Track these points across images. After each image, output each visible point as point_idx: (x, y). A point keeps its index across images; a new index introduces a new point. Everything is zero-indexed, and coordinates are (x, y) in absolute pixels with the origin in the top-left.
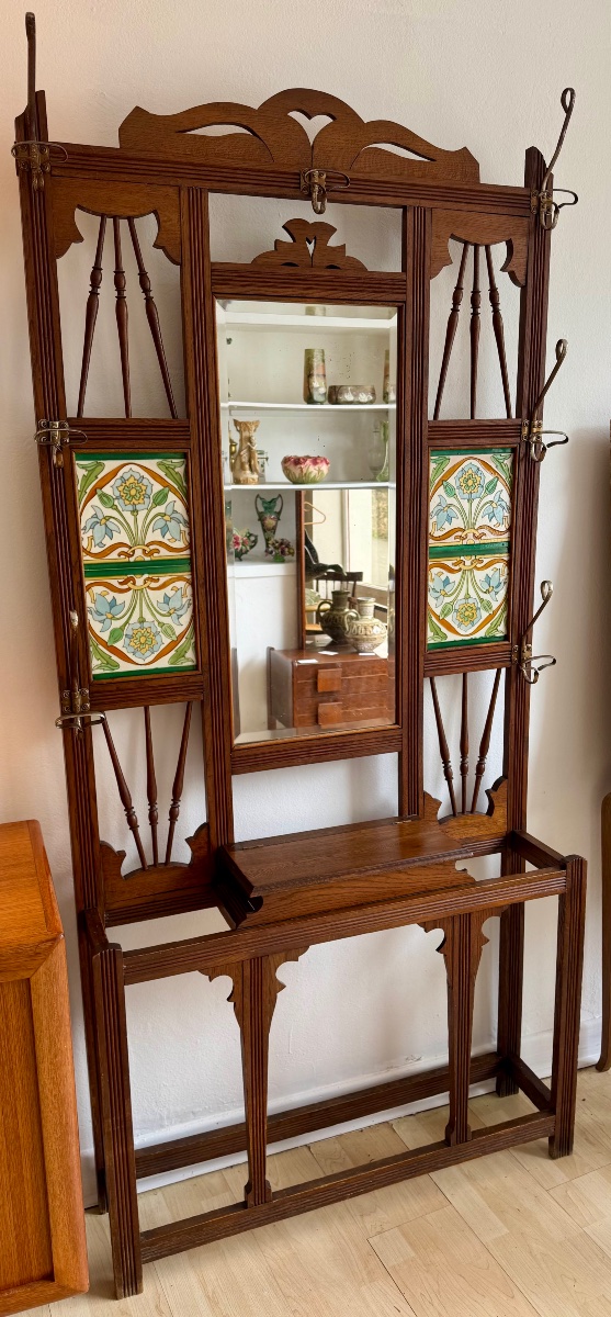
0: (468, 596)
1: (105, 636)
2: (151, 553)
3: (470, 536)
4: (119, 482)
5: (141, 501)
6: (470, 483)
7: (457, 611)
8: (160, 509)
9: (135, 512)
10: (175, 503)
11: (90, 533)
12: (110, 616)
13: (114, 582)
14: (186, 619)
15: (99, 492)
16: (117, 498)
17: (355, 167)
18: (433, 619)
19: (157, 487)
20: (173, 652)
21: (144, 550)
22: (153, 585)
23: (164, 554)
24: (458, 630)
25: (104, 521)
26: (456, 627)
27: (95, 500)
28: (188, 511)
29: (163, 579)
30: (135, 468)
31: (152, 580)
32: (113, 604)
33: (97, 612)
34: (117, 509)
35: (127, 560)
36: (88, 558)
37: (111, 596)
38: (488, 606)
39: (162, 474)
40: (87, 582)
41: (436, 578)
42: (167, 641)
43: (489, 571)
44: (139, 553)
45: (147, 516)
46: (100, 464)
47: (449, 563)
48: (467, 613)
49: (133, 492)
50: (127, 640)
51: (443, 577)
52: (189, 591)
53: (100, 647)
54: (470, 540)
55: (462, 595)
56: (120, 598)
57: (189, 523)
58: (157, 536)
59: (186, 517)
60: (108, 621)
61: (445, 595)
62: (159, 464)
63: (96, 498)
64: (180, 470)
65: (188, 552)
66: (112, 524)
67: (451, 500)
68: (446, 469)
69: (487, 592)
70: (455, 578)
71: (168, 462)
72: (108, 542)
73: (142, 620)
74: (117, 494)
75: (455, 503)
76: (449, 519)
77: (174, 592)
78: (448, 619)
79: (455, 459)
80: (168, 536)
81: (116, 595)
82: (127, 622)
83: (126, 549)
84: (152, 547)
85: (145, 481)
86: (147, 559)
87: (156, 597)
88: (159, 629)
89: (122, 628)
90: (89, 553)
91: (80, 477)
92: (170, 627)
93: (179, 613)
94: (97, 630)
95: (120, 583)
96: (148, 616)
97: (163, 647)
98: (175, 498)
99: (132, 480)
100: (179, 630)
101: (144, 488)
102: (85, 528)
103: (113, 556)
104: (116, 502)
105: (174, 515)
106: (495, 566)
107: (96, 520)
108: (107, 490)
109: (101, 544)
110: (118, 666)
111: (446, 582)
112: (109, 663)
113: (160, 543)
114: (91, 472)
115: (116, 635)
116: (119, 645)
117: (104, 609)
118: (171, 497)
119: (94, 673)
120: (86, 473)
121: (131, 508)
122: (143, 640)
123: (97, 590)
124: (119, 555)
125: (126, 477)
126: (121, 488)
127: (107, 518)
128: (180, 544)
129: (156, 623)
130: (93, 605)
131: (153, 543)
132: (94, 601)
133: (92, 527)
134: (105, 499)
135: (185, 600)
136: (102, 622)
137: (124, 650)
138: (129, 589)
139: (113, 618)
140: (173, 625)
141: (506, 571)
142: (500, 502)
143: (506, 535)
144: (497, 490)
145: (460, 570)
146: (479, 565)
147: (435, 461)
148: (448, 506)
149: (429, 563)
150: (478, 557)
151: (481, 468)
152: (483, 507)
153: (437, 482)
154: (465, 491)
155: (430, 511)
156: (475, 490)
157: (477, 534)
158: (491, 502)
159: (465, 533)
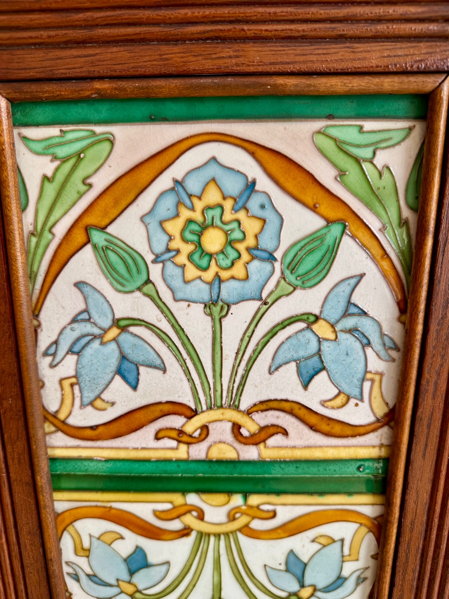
3: (222, 431)
6: (213, 241)
41: (98, 549)
68: (101, 182)
75: (151, 313)
141: (367, 544)
142: (350, 322)
143: (374, 438)
144: (338, 271)
145: (185, 532)
146: (257, 525)
147: (47, 149)
148: (122, 325)
149: (62, 502)
150: (254, 500)
151: (264, 183)
152: (272, 333)
153: (61, 230)
154: (192, 272)
155: (45, 341)
156: (238, 270)
157: (249, 427)
158: (311, 320)
159: (197, 421)
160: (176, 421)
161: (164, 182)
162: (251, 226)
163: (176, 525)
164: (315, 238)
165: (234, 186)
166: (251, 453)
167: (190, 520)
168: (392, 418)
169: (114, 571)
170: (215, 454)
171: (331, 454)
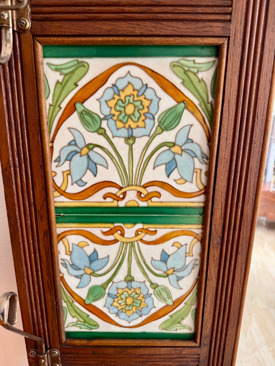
1: (83, 293)
2: (149, 197)
4: (110, 93)
5: (141, 124)
8: (168, 136)
9: (130, 139)
10: (192, 128)
11: (66, 166)
12: (89, 271)
13: (97, 230)
14: (188, 281)
15: (79, 107)
16: (106, 118)
19: (168, 102)
20: (167, 317)
21: (140, 193)
22: (148, 238)
23: (167, 199)
25: (85, 150)
27: (74, 120)
28: (210, 140)
29: (162, 231)
30: (136, 71)
31: (147, 232)
32: (93, 258)
33: (73, 265)
34: (104, 134)
35: (115, 204)
36: (62, 198)
37: (90, 248)
39: (177, 82)
40: (59, 229)
42: (160, 304)
44: (132, 196)
45: (148, 145)
46: (81, 65)
49: (130, 109)
50: (110, 300)
52: (197, 248)
53: (76, 304)
56: (103, 251)
57: (210, 159)
58: (160, 175)
59: (206, 149)
60: (86, 277)
62: (173, 66)
63: (75, 116)
64: (207, 76)
65: (202, 198)
66: (97, 155)
71: (188, 62)
72: (90, 180)
73: (129, 279)
74: (107, 111)
77: (175, 249)
80: (175, 175)
81: (99, 247)
82: (110, 280)
83: (114, 190)
84: (150, 189)
85: (149, 94)
86: (143, 204)
87: (151, 252)
88: (151, 291)
89: (104, 286)
90: (63, 193)
91: (52, 85)
92: (165, 289)
93: (180, 274)
95: (105, 233)
96: (138, 275)
97: (154, 311)
98: (193, 120)
99: (129, 91)
100: (177, 294)
101: (146, 103)
102: (58, 160)
103: (97, 199)
104: (104, 124)
105: (188, 146)
107: (74, 148)
108: (92, 104)
109: (80, 182)
110: (97, 326)
112: (86, 322)
113: (163, 185)
114: (69, 76)
115: (97, 291)
116: (99, 304)
117: (83, 262)
118: (188, 118)
119: (67, 330)
120: (60, 78)
121: (125, 133)
122: (129, 301)
123: (73, 239)
124: (105, 198)
125: (121, 86)
126: (112, 103)
127: (91, 147)
128: (192, 187)
129: (148, 284)
130: (67, 258)
131: (152, 183)
132: (70, 253)
133: (69, 158)
134: (88, 118)
135: (189, 259)
136: (80, 277)
137: (105, 311)
138: (116, 241)
139: (93, 274)
140: (171, 288)
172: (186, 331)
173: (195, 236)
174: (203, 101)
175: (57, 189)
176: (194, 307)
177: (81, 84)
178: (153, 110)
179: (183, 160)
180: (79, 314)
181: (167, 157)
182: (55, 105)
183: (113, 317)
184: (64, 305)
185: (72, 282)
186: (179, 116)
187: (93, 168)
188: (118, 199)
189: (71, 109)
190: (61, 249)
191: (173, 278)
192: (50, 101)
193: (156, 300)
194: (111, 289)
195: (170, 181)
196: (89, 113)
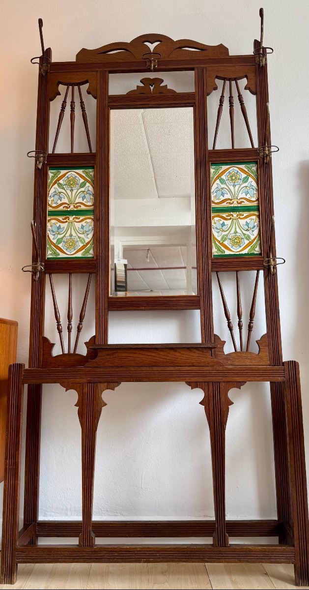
0: (236, 232)
1: (55, 241)
2: (77, 207)
3: (235, 202)
4: (66, 179)
5: (75, 186)
6: (234, 178)
7: (230, 239)
8: (83, 189)
9: (72, 190)
10: (89, 187)
11: (52, 199)
12: (57, 233)
13: (60, 218)
14: (90, 236)
15: (57, 182)
16: (65, 185)
17: (170, 56)
18: (217, 242)
19: (82, 180)
20: (84, 250)
21: (74, 206)
22: (77, 220)
23: (83, 207)
24: (232, 249)
25: (58, 194)
26: (230, 247)
27: (56, 186)
28: (95, 190)
29: (82, 218)
30: (73, 173)
31: (77, 218)
32: (59, 228)
33: (52, 231)
34: (64, 189)
35: (67, 209)
36: (51, 208)
37: (58, 224)
38: (248, 238)
39: (84, 175)
40: (49, 218)
41: (217, 223)
42: (81, 245)
43: (248, 220)
44: (72, 207)
45: (77, 192)
46: (59, 172)
47: (224, 215)
48: (236, 241)
49: (72, 182)
50: (64, 244)
51: (221, 222)
52: (93, 223)
53: (52, 246)
54: (235, 205)
55: (233, 231)
56: (62, 225)
57: (94, 195)
58: (80, 200)
59: (93, 193)
60: (56, 235)
61: (223, 231)
62: (83, 172)
64: (92, 174)
65: (93, 207)
66: (62, 195)
67: (223, 186)
68: (220, 172)
69: (247, 230)
70: (228, 223)
71: (87, 171)
72: (59, 202)
73: (71, 235)
74: (65, 183)
75: (226, 187)
76: (223, 194)
77: (86, 224)
78: (226, 243)
79: (224, 167)
80: (85, 200)
81: (61, 224)
82: (64, 236)
83: (66, 205)
84: (78, 205)
85: (77, 178)
86: (75, 209)
87: (78, 225)
88: (78, 240)
89: (62, 238)
90: (51, 206)
91: (50, 177)
92: (83, 239)
93: (88, 233)
94: (51, 239)
95: (63, 219)
96: (74, 234)
97: (79, 247)
98: (89, 185)
99: (71, 178)
100: (87, 241)
101: (76, 181)
102: (50, 197)
103: (61, 208)
104: (64, 187)
106: (251, 217)
107: (55, 193)
108: (61, 181)
109: (56, 203)
110: (59, 255)
111: (223, 225)
112: (55, 253)
113: (81, 203)
114: (55, 174)
115: (60, 240)
116: (60, 245)
117: (55, 230)
118: (88, 184)
119: (48, 257)
120: (53, 175)
121: (70, 189)
122: (71, 244)
123: (53, 221)
124: (64, 208)
125: (69, 177)
126: (67, 181)
127: (60, 193)
128: (90, 204)
129: (77, 237)
130: (51, 228)
131: (78, 203)
132: (51, 226)
133: (54, 196)
134: (60, 185)
135: (90, 227)
136: (54, 235)
137: (62, 248)
138: (67, 222)
139: (59, 234)
140: (84, 238)
141: (257, 220)
142: (251, 187)
143: (256, 203)
144: (249, 181)
145: (230, 219)
146: (241, 217)
147: (214, 168)
148: (222, 189)
149: (213, 215)
150: (240, 213)
151: (239, 171)
152: (242, 189)
153: (215, 178)
154: (231, 182)
155: (212, 191)
156: (237, 181)
157: (239, 202)
158: (246, 187)
159: (232, 201)
160: (229, 201)
161: (228, 172)
162: (238, 176)
163: (229, 218)
164: (246, 178)
165: (236, 172)
166: (239, 205)
167: (231, 217)
168: (258, 200)
169: (219, 227)
170: (235, 206)
171: (251, 205)
172: (91, 256)
173: (92, 219)
174: (91, 180)
175: (49, 205)
176: (93, 246)
177: (58, 176)
178: (78, 183)
179: (87, 196)
180: (52, 250)
181: (83, 195)
182: (51, 182)
183: (65, 250)
184: (48, 246)
185: (51, 237)
186: (85, 184)
187: (60, 199)
188: (68, 208)
189: (55, 183)
190: (48, 225)
191: (85, 234)
192: (50, 181)
193: (80, 243)
194: (65, 239)
195: (84, 202)
196: (60, 184)
